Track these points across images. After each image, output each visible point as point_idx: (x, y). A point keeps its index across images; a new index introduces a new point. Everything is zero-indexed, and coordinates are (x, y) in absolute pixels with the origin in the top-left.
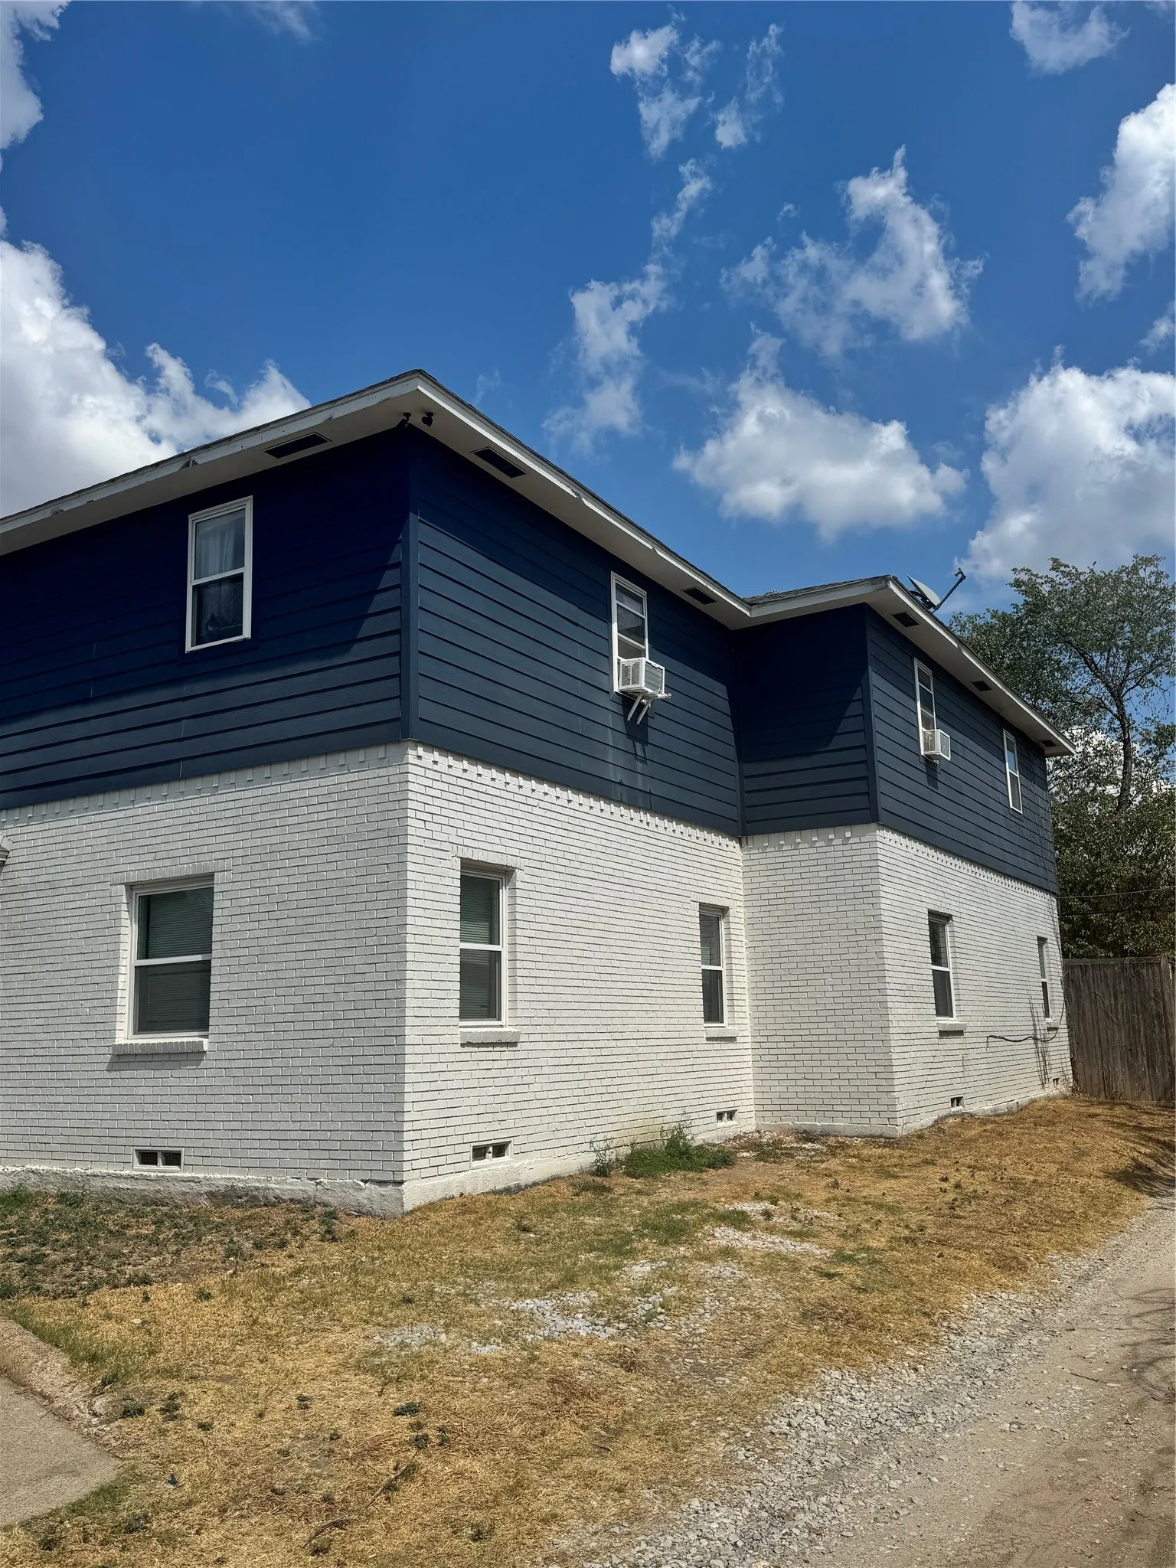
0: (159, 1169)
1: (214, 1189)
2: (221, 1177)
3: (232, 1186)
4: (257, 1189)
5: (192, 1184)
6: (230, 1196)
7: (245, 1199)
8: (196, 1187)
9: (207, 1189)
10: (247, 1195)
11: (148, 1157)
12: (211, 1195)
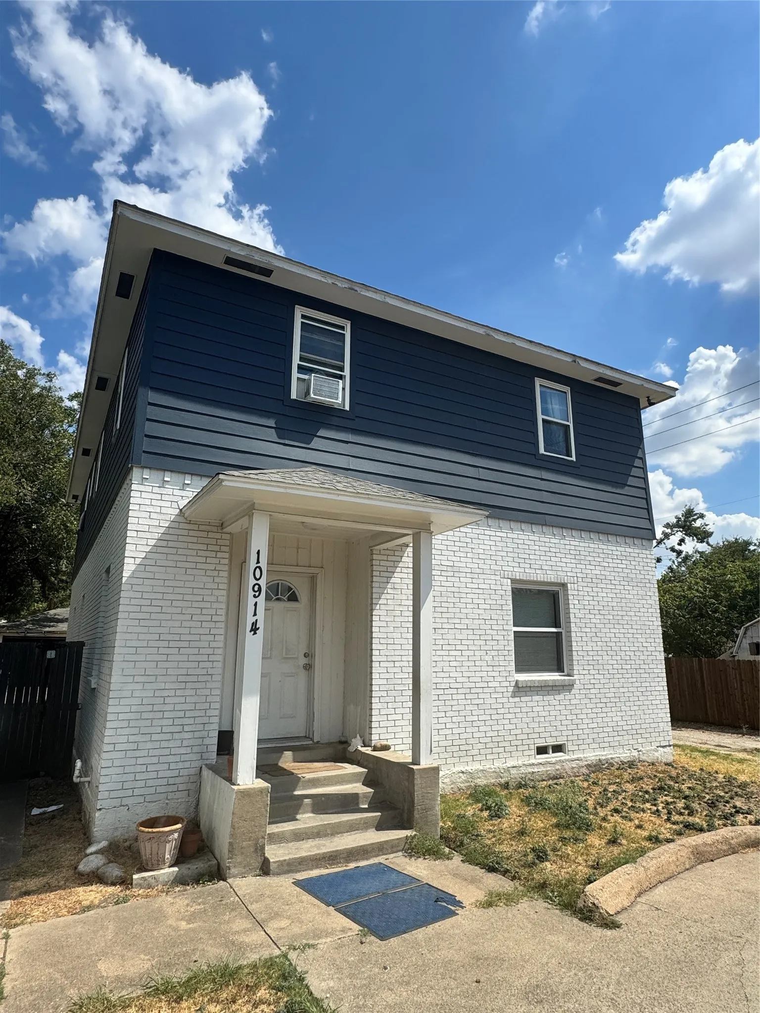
0: (552, 757)
1: (589, 762)
2: (592, 755)
3: (599, 759)
4: (612, 758)
5: (577, 761)
6: (598, 765)
7: (606, 765)
8: (581, 763)
9: (586, 763)
10: (607, 763)
11: (542, 750)
12: (588, 766)
